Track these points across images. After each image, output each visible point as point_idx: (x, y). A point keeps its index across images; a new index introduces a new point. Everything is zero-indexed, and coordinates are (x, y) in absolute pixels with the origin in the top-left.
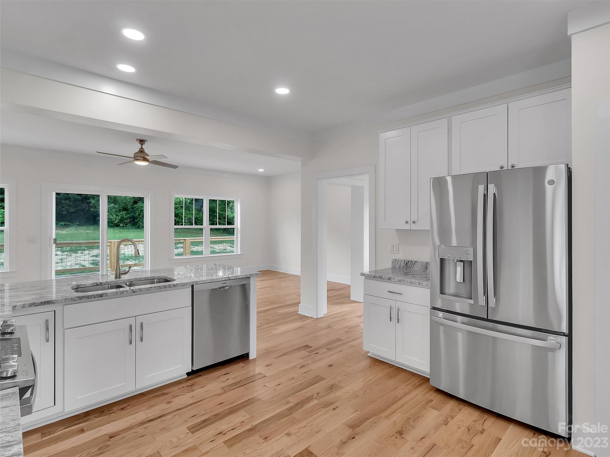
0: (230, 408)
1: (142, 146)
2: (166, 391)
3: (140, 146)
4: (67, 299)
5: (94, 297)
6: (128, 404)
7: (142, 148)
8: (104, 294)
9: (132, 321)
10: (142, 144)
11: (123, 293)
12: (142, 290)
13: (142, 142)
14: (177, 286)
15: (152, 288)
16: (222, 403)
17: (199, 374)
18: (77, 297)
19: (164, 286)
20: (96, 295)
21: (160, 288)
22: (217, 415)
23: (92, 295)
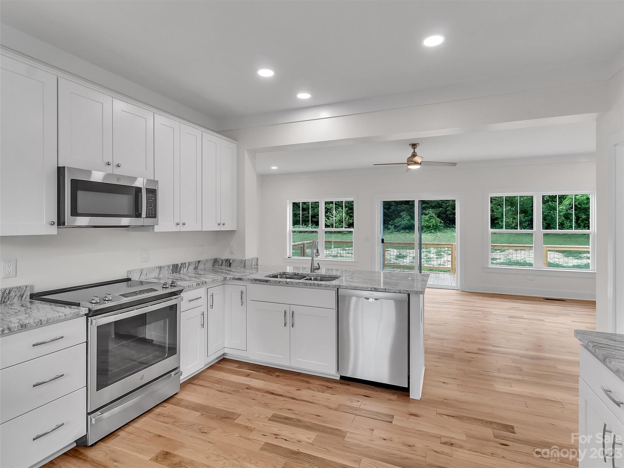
0: (315, 424)
1: (414, 150)
2: (311, 381)
3: (411, 151)
4: (249, 279)
5: (263, 282)
6: (283, 375)
7: (414, 152)
8: (268, 280)
9: (287, 308)
10: (414, 148)
11: (280, 282)
12: (293, 283)
13: (414, 146)
14: (320, 286)
15: (300, 283)
16: (318, 416)
17: (350, 383)
18: (254, 279)
19: (310, 283)
20: (264, 280)
21: (307, 285)
22: (300, 421)
23: (262, 280)
